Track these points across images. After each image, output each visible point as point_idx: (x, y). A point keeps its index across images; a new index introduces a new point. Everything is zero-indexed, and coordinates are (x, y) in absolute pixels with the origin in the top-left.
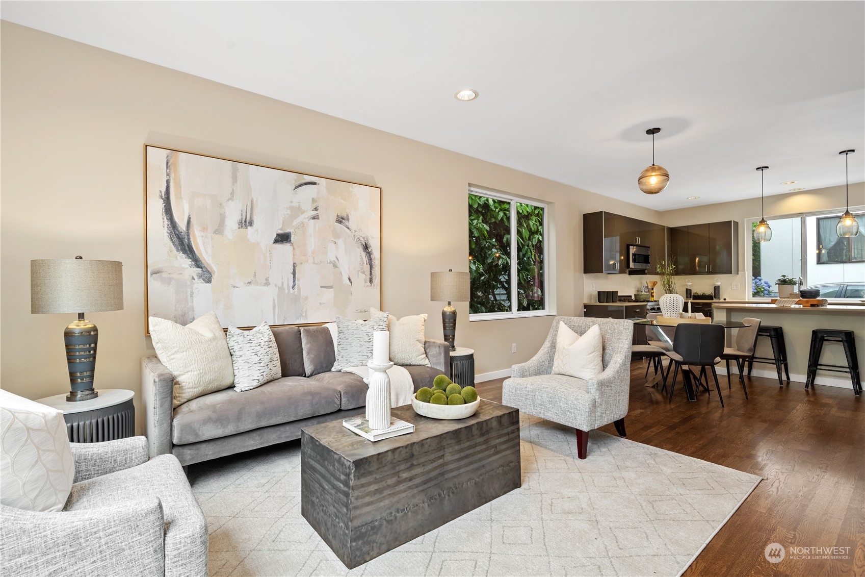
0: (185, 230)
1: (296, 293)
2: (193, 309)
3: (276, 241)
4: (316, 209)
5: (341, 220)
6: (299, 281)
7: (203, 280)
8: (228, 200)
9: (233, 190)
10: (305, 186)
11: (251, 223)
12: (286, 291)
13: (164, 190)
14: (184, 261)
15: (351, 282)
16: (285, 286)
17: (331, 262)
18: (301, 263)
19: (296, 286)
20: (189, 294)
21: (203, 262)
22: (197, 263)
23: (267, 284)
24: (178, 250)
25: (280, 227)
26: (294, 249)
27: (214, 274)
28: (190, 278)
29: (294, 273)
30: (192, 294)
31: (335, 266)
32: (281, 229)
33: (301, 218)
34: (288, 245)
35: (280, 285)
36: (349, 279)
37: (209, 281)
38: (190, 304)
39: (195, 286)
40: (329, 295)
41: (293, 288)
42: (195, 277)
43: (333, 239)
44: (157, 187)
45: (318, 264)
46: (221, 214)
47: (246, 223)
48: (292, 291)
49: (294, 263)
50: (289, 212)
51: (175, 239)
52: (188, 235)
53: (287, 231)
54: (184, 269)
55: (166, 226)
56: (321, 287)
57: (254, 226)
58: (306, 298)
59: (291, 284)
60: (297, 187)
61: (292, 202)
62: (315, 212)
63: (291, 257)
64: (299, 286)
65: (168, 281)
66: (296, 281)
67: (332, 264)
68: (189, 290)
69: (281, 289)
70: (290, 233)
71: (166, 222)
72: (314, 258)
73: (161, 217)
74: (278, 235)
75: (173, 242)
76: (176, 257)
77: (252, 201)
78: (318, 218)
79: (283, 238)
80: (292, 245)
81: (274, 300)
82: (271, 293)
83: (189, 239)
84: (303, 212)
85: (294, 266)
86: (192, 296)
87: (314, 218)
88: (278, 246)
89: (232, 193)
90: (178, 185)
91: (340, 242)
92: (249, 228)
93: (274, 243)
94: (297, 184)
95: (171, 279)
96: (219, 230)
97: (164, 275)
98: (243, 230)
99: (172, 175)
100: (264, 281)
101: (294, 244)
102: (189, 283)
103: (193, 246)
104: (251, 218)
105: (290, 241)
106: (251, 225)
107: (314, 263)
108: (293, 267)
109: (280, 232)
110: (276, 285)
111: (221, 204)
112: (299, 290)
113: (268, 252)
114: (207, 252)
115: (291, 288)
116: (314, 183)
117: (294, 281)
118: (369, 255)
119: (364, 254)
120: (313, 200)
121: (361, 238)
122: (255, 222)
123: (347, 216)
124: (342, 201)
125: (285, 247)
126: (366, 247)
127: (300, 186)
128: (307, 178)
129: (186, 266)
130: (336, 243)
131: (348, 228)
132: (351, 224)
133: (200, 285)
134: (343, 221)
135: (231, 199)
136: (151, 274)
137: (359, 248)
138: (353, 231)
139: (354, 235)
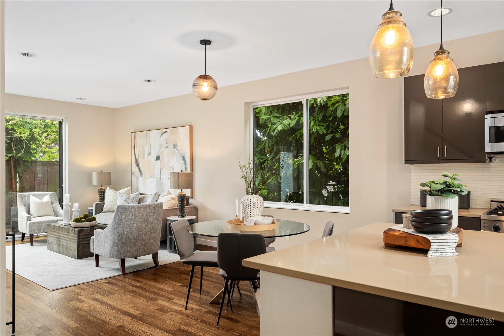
0: (137, 159)
2: (139, 185)
4: (167, 143)
5: (174, 146)
9: (146, 142)
17: (171, 167)
18: (163, 168)
22: (140, 169)
23: (154, 177)
24: (136, 166)
25: (157, 153)
26: (161, 162)
27: (143, 174)
29: (161, 173)
30: (139, 180)
31: (173, 169)
32: (157, 155)
33: (162, 149)
34: (159, 160)
35: (157, 178)
37: (142, 176)
39: (139, 178)
41: (160, 179)
42: (139, 175)
43: (172, 156)
44: (133, 146)
46: (144, 151)
47: (149, 154)
49: (161, 168)
50: (159, 147)
51: (136, 162)
54: (137, 172)
56: (169, 179)
57: (151, 154)
58: (164, 184)
60: (161, 136)
61: (160, 142)
62: (166, 145)
63: (160, 166)
64: (162, 178)
65: (135, 176)
69: (157, 180)
70: (160, 155)
71: (135, 157)
72: (166, 165)
76: (136, 168)
77: (150, 145)
78: (167, 147)
79: (158, 158)
80: (160, 161)
81: (156, 184)
82: (155, 181)
83: (138, 162)
84: (163, 146)
86: (139, 182)
87: (166, 148)
88: (157, 161)
90: (136, 143)
91: (174, 157)
93: (156, 160)
96: (144, 158)
97: (134, 174)
98: (148, 156)
99: (135, 141)
103: (139, 164)
104: (150, 151)
107: (166, 168)
108: (160, 170)
109: (157, 156)
111: (144, 148)
112: (162, 180)
113: (154, 164)
114: (141, 166)
116: (166, 132)
117: (161, 176)
118: (185, 162)
119: (183, 162)
120: (166, 140)
121: (182, 154)
122: (151, 153)
123: (177, 144)
124: (175, 137)
125: (158, 162)
126: (184, 158)
127: (162, 134)
128: (164, 130)
129: (138, 171)
130: (173, 158)
131: (177, 150)
132: (178, 148)
133: (141, 178)
134: (176, 147)
135: (146, 145)
136: (132, 174)
137: (181, 159)
138: (179, 151)
139: (179, 153)
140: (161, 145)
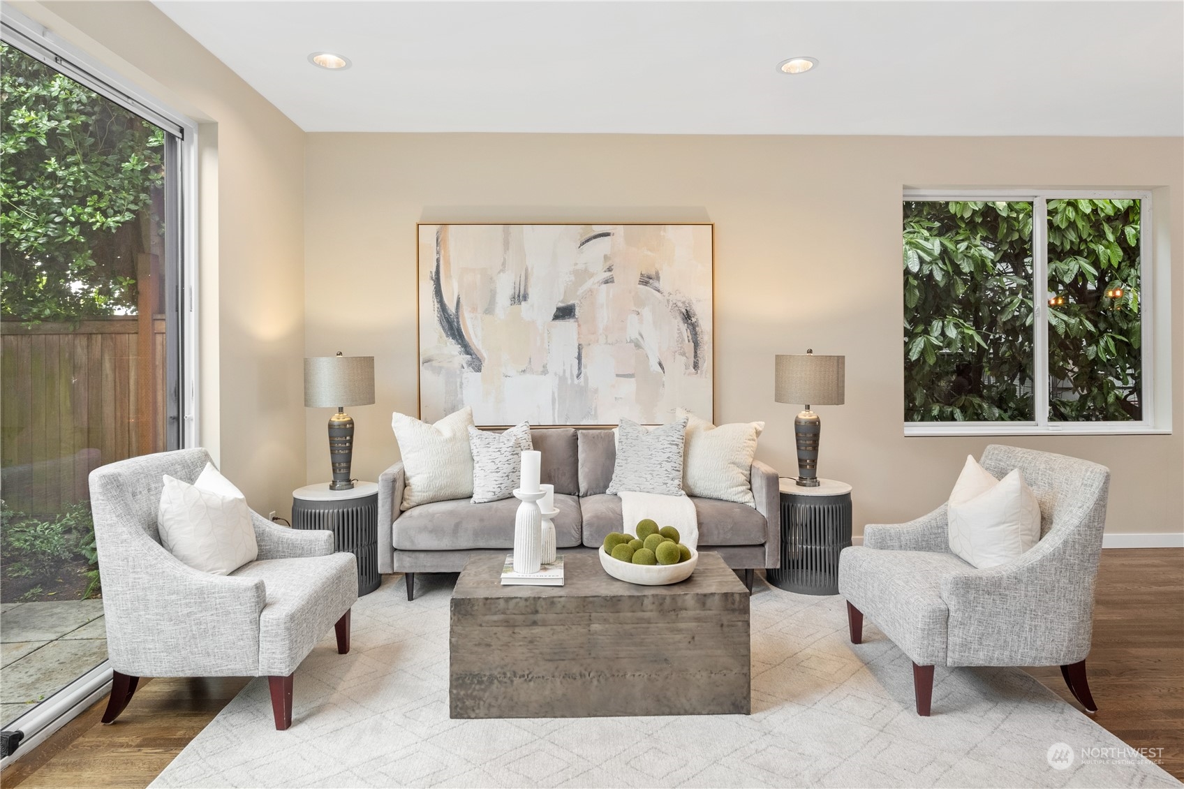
0: (454, 312)
1: (582, 384)
2: (463, 401)
3: (556, 317)
4: (610, 270)
5: (646, 280)
6: (585, 368)
7: (473, 368)
8: (499, 272)
9: (505, 259)
10: (594, 240)
11: (525, 298)
12: (569, 381)
13: (434, 270)
14: (453, 348)
15: (663, 369)
16: (568, 374)
17: (631, 341)
18: (589, 344)
19: (582, 375)
20: (458, 384)
21: (473, 347)
22: (467, 348)
23: (545, 371)
24: (447, 336)
25: (562, 298)
26: (579, 326)
27: (484, 361)
28: (460, 367)
29: (579, 358)
30: (461, 384)
31: (638, 346)
32: (562, 302)
33: (589, 284)
34: (572, 320)
35: (561, 374)
36: (660, 364)
37: (479, 370)
38: (459, 396)
39: (465, 375)
40: (629, 387)
41: (577, 377)
42: (465, 365)
43: (634, 308)
44: (428, 269)
45: (612, 344)
46: (491, 290)
47: (520, 297)
48: (576, 381)
49: (579, 345)
50: (573, 278)
51: (445, 324)
52: (458, 318)
53: (571, 302)
54: (454, 356)
55: (436, 309)
56: (617, 375)
57: (529, 300)
58: (596, 391)
59: (576, 372)
60: (581, 245)
61: (576, 264)
62: (608, 274)
63: (575, 337)
64: (585, 375)
65: (438, 370)
66: (582, 368)
67: (633, 344)
68: (458, 380)
69: (562, 379)
70: (574, 305)
71: (437, 305)
72: (607, 337)
73: (431, 300)
74: (558, 309)
75: (443, 327)
76: (446, 343)
77: (527, 270)
78: (613, 282)
79: (565, 313)
80: (577, 321)
81: (553, 393)
82: (548, 385)
83: (458, 322)
84: (592, 275)
85: (579, 349)
86: (461, 387)
87: (606, 282)
88: (559, 323)
89: (504, 264)
90: (448, 263)
91: (646, 312)
92: (523, 303)
93: (554, 319)
94: (583, 239)
95: (441, 368)
96: (489, 310)
97: (434, 363)
98: (516, 306)
99: (442, 252)
100: (541, 369)
101: (579, 320)
102: (458, 372)
103: (463, 331)
104: (525, 290)
105: (574, 315)
106: (525, 300)
107: (606, 343)
108: (577, 350)
109: (561, 305)
110: (556, 374)
111: (491, 279)
112: (586, 379)
113: (546, 331)
114: (476, 337)
115: (575, 377)
116: (607, 235)
117: (579, 368)
118: (693, 327)
119: (684, 327)
120: (606, 258)
121: (680, 304)
122: (530, 296)
123: (657, 273)
124: (649, 253)
125: (567, 325)
126: (687, 317)
127: (588, 241)
128: (598, 229)
129: (456, 353)
130: (639, 314)
131: (659, 291)
132: (663, 284)
133: (469, 374)
134: (651, 281)
135: (502, 271)
136: (423, 363)
137: (675, 318)
138: (666, 294)
139: (668, 301)
140: (582, 274)
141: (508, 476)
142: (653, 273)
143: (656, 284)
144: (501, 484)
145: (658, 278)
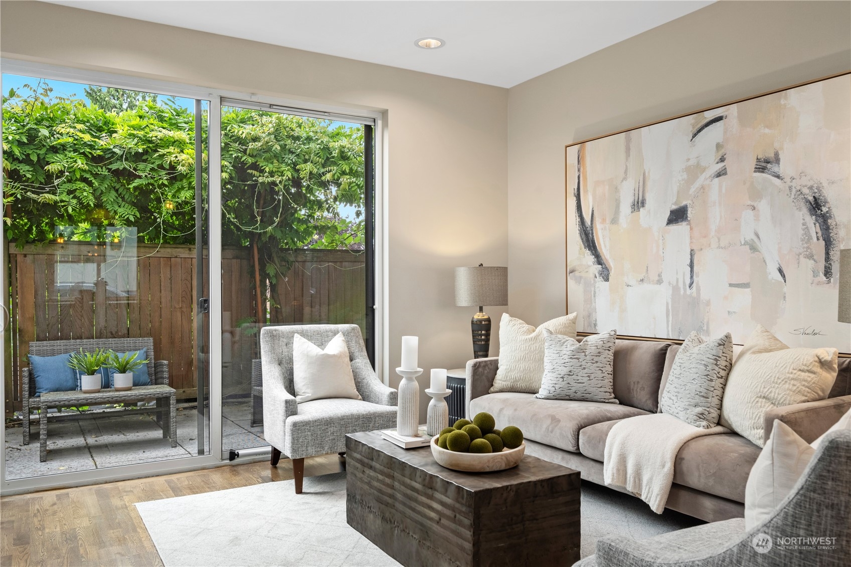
0: (590, 224)
1: (695, 295)
2: (596, 309)
3: (670, 221)
4: (722, 160)
5: (763, 166)
6: (698, 276)
7: (603, 278)
8: (622, 181)
9: (626, 166)
10: (706, 129)
11: (643, 204)
12: (682, 292)
13: (576, 187)
14: (590, 258)
15: (783, 276)
16: (681, 285)
17: (746, 243)
18: (701, 249)
19: (694, 285)
20: (593, 293)
21: (603, 257)
22: (599, 260)
23: (660, 282)
24: (585, 248)
25: (675, 200)
26: (691, 229)
27: (611, 270)
28: (594, 276)
29: (691, 265)
30: (595, 292)
31: (753, 248)
32: (675, 204)
33: (701, 180)
34: (684, 223)
35: (675, 283)
36: (780, 271)
37: (607, 280)
38: (593, 304)
39: (597, 285)
40: (744, 297)
41: (690, 287)
42: (597, 275)
43: (749, 203)
44: (572, 186)
45: (725, 248)
46: (616, 200)
47: (639, 204)
48: (688, 291)
49: (692, 250)
50: (685, 176)
51: (584, 236)
52: (592, 230)
53: (683, 203)
54: (589, 266)
55: (578, 223)
56: (731, 285)
57: (647, 206)
58: (708, 303)
59: (688, 281)
60: (693, 137)
61: (688, 160)
62: (721, 165)
63: (688, 241)
64: (698, 284)
65: (578, 280)
66: (695, 277)
67: (748, 247)
68: (593, 289)
69: (676, 289)
70: (687, 206)
71: (578, 220)
72: (719, 239)
73: (574, 215)
74: (672, 212)
75: (582, 239)
76: (584, 254)
77: (644, 174)
78: (725, 174)
79: (678, 216)
80: (689, 224)
81: (667, 304)
82: (664, 293)
83: (592, 233)
84: (703, 170)
85: (692, 255)
86: (595, 296)
87: (719, 175)
88: (673, 227)
89: (626, 172)
90: (585, 179)
91: (763, 206)
92: (641, 209)
93: (668, 224)
94: (695, 131)
95: (581, 277)
96: (615, 221)
97: (577, 273)
98: (636, 213)
99: (582, 170)
100: (657, 278)
101: (691, 222)
102: (593, 282)
103: (596, 242)
104: (643, 196)
105: (687, 217)
106: (643, 206)
107: (719, 247)
108: (689, 257)
109: (674, 207)
110: (670, 283)
111: (616, 188)
112: (698, 290)
113: (661, 238)
114: (605, 246)
115: (688, 287)
116: (718, 119)
117: (692, 277)
118: (824, 220)
119: (811, 221)
120: (719, 146)
121: (806, 191)
122: (647, 202)
123: (777, 155)
124: (767, 131)
125: (680, 228)
126: (816, 206)
127: (699, 131)
128: (710, 115)
129: (591, 263)
130: (754, 209)
131: (778, 177)
132: (783, 168)
133: (601, 284)
134: (769, 166)
135: (625, 179)
136: (569, 274)
137: (800, 209)
138: (788, 180)
139: (790, 188)
140: (694, 171)
141: (562, 378)
142: (771, 155)
143: (775, 168)
144: (556, 384)
145: (777, 160)
